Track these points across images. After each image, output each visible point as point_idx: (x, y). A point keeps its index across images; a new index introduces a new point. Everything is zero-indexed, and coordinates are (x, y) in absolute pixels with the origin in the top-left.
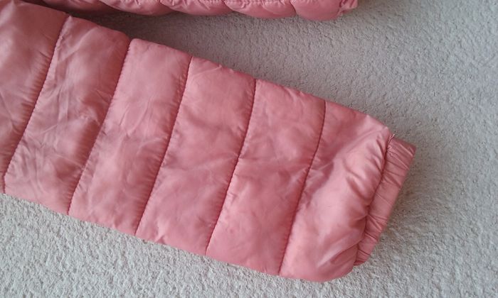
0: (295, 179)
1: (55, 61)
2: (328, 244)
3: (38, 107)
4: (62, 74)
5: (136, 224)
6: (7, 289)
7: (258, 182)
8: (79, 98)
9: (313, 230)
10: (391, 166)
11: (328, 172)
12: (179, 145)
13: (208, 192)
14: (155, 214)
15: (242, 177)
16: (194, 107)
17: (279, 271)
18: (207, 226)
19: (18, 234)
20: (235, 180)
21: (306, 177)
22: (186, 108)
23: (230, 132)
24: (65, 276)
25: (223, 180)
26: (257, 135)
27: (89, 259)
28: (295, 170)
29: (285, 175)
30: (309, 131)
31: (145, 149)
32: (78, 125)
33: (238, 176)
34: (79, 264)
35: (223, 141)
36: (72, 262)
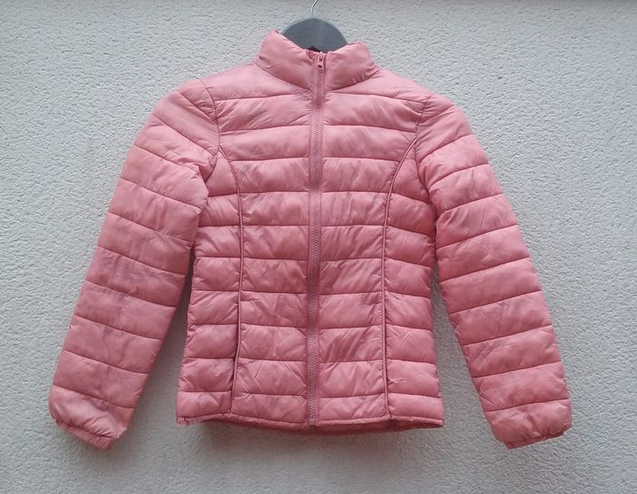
0: (97, 393)
1: (158, 271)
2: (63, 408)
3: (137, 262)
4: (152, 275)
5: (78, 315)
6: (54, 242)
7: (95, 374)
8: (139, 285)
9: (70, 401)
10: (98, 438)
11: (101, 409)
12: (116, 335)
13: (91, 350)
14: (83, 324)
15: (98, 367)
16: (134, 343)
17: (55, 384)
18: (75, 350)
19: (83, 244)
20: (98, 363)
21: (98, 398)
22: (134, 338)
23: (121, 361)
24: (61, 272)
25: (97, 357)
26: (119, 374)
27: (69, 284)
28: (101, 393)
29: (99, 388)
30: (119, 400)
31: (113, 319)
32: (127, 284)
33: (99, 365)
34: (66, 279)
35: (116, 357)
36: (67, 276)
